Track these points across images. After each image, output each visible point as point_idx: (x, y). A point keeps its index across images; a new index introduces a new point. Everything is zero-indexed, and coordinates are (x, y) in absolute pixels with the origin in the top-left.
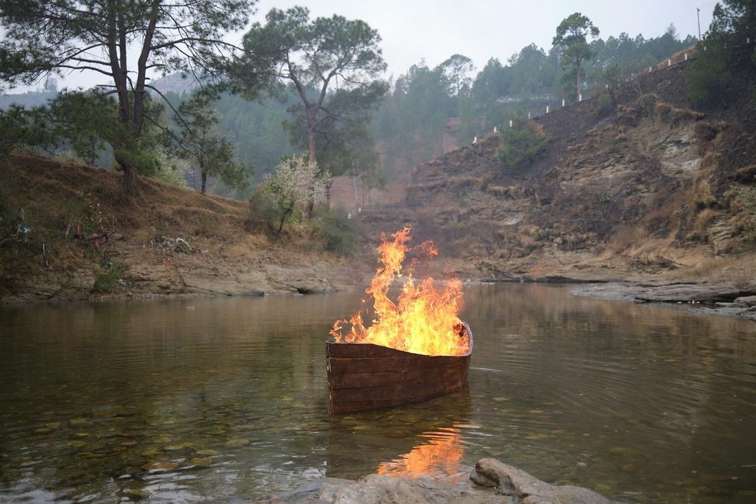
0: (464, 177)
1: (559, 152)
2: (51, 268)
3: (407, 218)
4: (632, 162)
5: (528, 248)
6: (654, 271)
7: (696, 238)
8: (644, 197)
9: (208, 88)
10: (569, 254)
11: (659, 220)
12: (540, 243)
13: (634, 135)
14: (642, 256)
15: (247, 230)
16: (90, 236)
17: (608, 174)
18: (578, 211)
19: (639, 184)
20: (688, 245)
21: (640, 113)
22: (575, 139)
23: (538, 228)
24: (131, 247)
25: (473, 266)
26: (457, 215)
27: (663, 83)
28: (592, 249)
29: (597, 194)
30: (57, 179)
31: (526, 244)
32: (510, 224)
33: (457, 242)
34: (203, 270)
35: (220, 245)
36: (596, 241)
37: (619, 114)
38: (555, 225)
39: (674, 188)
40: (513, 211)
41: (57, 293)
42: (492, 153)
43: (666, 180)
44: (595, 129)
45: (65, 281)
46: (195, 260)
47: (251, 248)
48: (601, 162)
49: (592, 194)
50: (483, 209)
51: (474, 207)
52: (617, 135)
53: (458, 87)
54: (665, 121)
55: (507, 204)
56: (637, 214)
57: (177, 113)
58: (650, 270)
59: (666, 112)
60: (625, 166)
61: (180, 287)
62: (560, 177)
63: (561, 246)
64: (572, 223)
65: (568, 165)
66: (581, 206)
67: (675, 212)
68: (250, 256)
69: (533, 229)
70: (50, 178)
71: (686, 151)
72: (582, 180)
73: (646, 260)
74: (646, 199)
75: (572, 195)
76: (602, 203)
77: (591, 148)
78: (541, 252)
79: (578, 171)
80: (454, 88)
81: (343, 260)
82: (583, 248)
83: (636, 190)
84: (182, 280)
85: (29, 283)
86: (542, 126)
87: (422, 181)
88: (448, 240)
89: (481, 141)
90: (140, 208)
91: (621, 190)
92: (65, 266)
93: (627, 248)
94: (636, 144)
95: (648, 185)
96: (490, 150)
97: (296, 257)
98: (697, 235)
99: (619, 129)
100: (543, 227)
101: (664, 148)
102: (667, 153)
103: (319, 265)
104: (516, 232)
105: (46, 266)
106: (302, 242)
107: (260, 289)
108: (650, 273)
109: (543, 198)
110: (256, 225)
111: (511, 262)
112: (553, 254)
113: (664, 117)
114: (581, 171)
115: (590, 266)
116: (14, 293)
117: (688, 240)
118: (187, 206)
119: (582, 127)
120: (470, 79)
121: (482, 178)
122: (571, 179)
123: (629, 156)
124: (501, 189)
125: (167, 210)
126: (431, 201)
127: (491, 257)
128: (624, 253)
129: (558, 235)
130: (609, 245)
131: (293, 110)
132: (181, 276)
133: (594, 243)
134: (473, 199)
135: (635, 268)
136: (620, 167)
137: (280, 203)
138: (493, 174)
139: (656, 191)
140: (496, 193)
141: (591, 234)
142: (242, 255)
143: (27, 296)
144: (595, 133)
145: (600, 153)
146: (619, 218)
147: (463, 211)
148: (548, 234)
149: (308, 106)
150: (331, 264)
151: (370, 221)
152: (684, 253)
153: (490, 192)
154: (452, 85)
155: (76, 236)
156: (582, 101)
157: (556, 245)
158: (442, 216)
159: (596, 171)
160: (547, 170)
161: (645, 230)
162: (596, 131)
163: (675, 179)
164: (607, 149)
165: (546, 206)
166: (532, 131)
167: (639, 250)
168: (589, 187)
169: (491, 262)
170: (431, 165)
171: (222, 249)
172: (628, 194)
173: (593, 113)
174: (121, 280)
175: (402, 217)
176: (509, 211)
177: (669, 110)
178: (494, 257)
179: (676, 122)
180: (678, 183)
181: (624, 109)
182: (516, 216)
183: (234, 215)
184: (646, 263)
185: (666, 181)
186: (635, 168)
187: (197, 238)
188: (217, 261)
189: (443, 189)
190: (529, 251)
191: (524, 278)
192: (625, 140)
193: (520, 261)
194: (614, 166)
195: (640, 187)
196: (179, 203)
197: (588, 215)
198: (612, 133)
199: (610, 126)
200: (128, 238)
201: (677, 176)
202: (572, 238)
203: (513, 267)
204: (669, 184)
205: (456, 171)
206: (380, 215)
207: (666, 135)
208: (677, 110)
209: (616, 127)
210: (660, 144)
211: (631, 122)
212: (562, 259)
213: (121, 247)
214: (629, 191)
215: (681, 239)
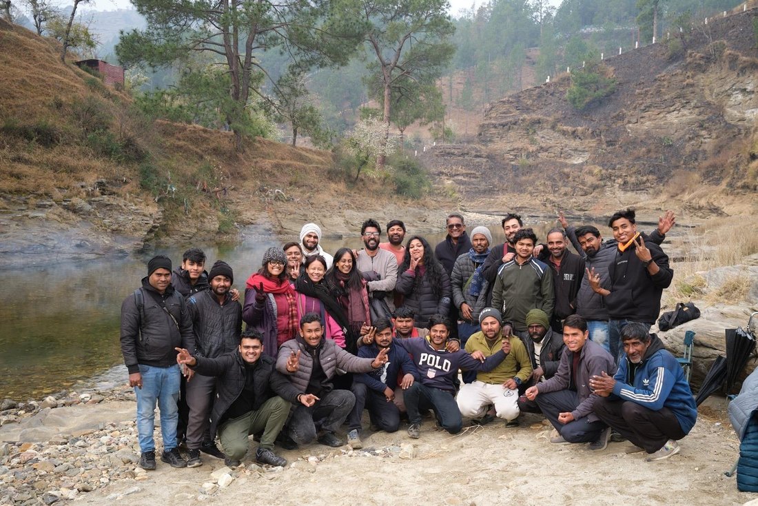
0: (535, 116)
1: (628, 95)
2: (190, 216)
3: (479, 154)
4: (697, 107)
5: (591, 186)
6: (703, 216)
7: (745, 187)
8: (705, 143)
9: (301, 63)
10: (629, 194)
11: (714, 167)
12: (602, 183)
13: (702, 81)
14: (694, 201)
15: (330, 179)
16: (213, 190)
17: (673, 118)
18: (641, 154)
19: (702, 130)
20: (738, 193)
21: (708, 59)
22: (643, 83)
23: (601, 168)
24: (241, 196)
25: (538, 202)
26: (526, 153)
27: (734, 30)
28: (651, 191)
29: (660, 138)
30: (184, 140)
31: (589, 183)
32: (576, 163)
33: (524, 178)
34: (295, 216)
35: (309, 194)
36: (655, 184)
37: (689, 60)
38: (618, 166)
39: (734, 136)
40: (580, 151)
41: (194, 235)
42: (562, 93)
43: (728, 126)
44: (664, 73)
45: (199, 225)
46: (290, 207)
47: (332, 195)
48: (668, 106)
49: (655, 138)
50: (550, 147)
51: (544, 145)
52: (684, 81)
53: (541, 16)
54: (732, 68)
55: (575, 143)
56: (696, 159)
57: (276, 85)
58: (700, 214)
59: (733, 60)
60: (690, 111)
61: (279, 229)
62: (626, 120)
63: (621, 187)
64: (633, 166)
65: (635, 108)
66: (644, 149)
67: (730, 160)
68: (332, 203)
69: (597, 170)
70: (179, 139)
71: (750, 99)
72: (648, 123)
73: (697, 205)
74: (707, 145)
75: (636, 138)
76: (665, 147)
77: (659, 92)
78: (603, 192)
79: (644, 114)
80: (537, 16)
81: (409, 201)
82: (643, 190)
83: (698, 136)
84: (280, 223)
85: (177, 227)
86: (613, 68)
87: (496, 118)
88: (517, 176)
89: (554, 80)
90: (246, 162)
91: (684, 135)
92: (199, 214)
93: (681, 193)
94: (703, 90)
95: (710, 131)
96: (561, 89)
97: (370, 201)
98: (747, 184)
99: (688, 74)
100: (606, 167)
101: (729, 95)
102: (732, 101)
103: (389, 208)
104: (581, 172)
105: (186, 215)
106: (375, 187)
107: (340, 232)
108: (701, 217)
109: (608, 139)
110: (337, 175)
111: (574, 200)
112: (614, 194)
113: (732, 64)
114: (646, 114)
115: (645, 208)
116: (168, 235)
117: (738, 188)
118: (282, 159)
119: (652, 70)
120: (553, 8)
121: (553, 117)
122: (637, 123)
123: (695, 101)
124: (570, 129)
125: (267, 164)
126: (502, 138)
127: (556, 195)
128: (678, 197)
129: (620, 176)
130: (666, 188)
131: (371, 67)
132: (279, 220)
133: (652, 186)
134: (543, 137)
135: (687, 212)
136: (686, 112)
137: (358, 156)
138: (562, 114)
139: (717, 137)
140: (564, 133)
141: (651, 177)
142: (326, 202)
143: (176, 237)
144: (663, 78)
145: (666, 97)
146: (679, 162)
147: (532, 148)
148: (611, 176)
149: (384, 65)
150: (399, 207)
151: (443, 156)
152: (733, 200)
153: (559, 131)
154: (535, 14)
155: (204, 190)
156: (655, 44)
157: (618, 185)
158: (512, 153)
159: (661, 115)
160: (615, 112)
161: (701, 176)
162: (664, 76)
163: (737, 126)
164: (673, 94)
165: (611, 147)
166: (603, 73)
167: (692, 195)
168: (654, 130)
169: (554, 199)
170: (504, 102)
171: (310, 197)
172: (690, 139)
173: (663, 57)
174: (236, 224)
175: (474, 153)
176: (576, 150)
177: (736, 59)
178: (559, 194)
179: (743, 71)
180: (740, 130)
181: (693, 55)
182: (583, 155)
183: (319, 166)
184: (697, 207)
185: (728, 128)
186: (700, 114)
187: (290, 188)
188: (306, 208)
189: (515, 126)
190: (591, 189)
191: (585, 215)
192: (692, 85)
193: (583, 198)
194: (679, 110)
195: (703, 132)
196: (276, 157)
197: (651, 158)
198: (681, 78)
199: (679, 71)
200: (238, 189)
201: (739, 123)
202: (632, 180)
203: (576, 205)
204: (731, 131)
205: (527, 110)
206: (453, 151)
207: (733, 82)
208: (745, 58)
209: (684, 72)
210: (726, 91)
211: (700, 69)
212: (622, 199)
213: (233, 196)
214: (691, 136)
215: (732, 187)
